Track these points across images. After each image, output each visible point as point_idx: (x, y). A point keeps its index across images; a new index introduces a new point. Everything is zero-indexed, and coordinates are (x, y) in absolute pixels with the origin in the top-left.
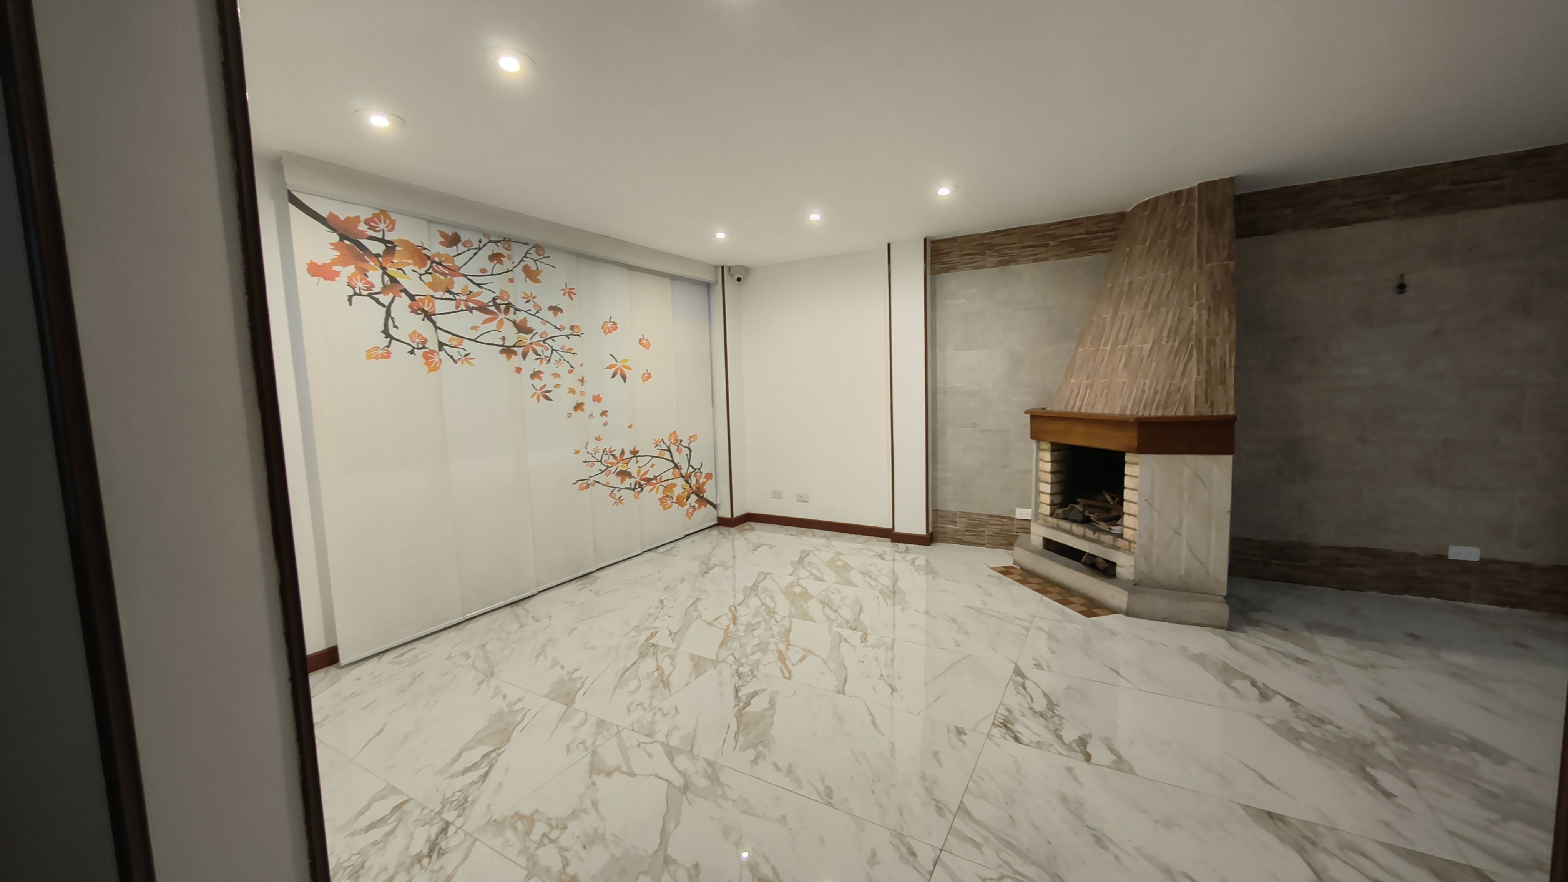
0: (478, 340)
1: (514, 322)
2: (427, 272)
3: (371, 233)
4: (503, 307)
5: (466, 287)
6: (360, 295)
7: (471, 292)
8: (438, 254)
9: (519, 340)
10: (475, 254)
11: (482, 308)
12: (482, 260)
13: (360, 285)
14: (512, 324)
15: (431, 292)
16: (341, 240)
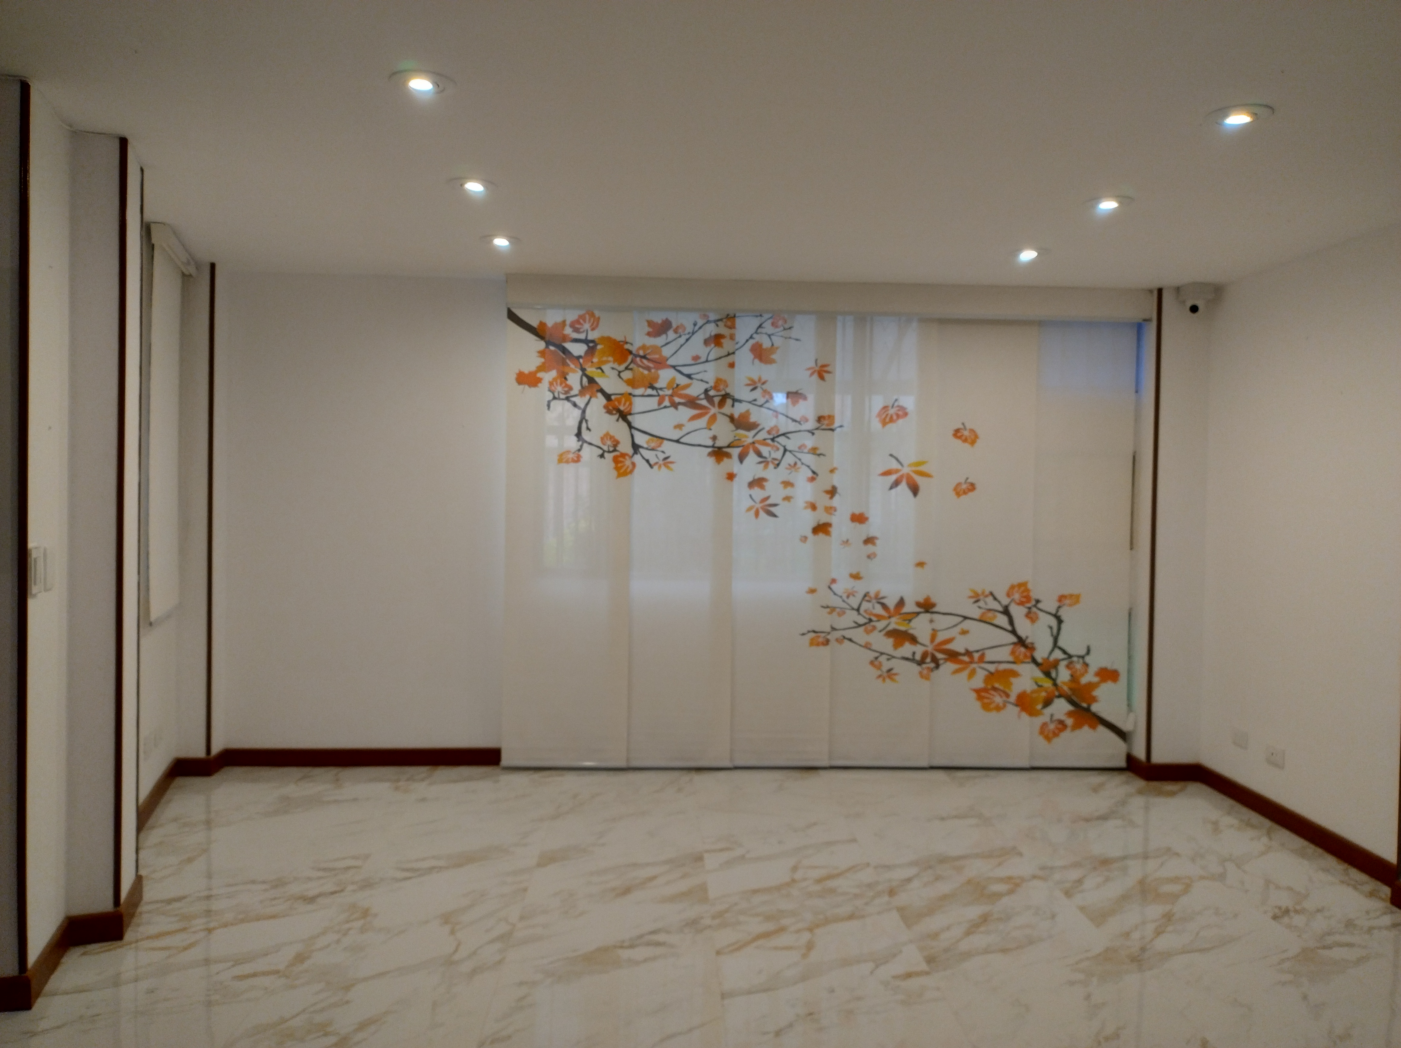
0: (682, 440)
1: (732, 418)
2: (627, 368)
3: (575, 336)
4: (717, 400)
5: (673, 380)
6: (559, 399)
7: (678, 385)
8: (644, 347)
9: (736, 438)
10: (687, 340)
11: (692, 403)
12: (697, 346)
13: (559, 389)
14: (728, 419)
15: (629, 390)
16: (547, 347)
